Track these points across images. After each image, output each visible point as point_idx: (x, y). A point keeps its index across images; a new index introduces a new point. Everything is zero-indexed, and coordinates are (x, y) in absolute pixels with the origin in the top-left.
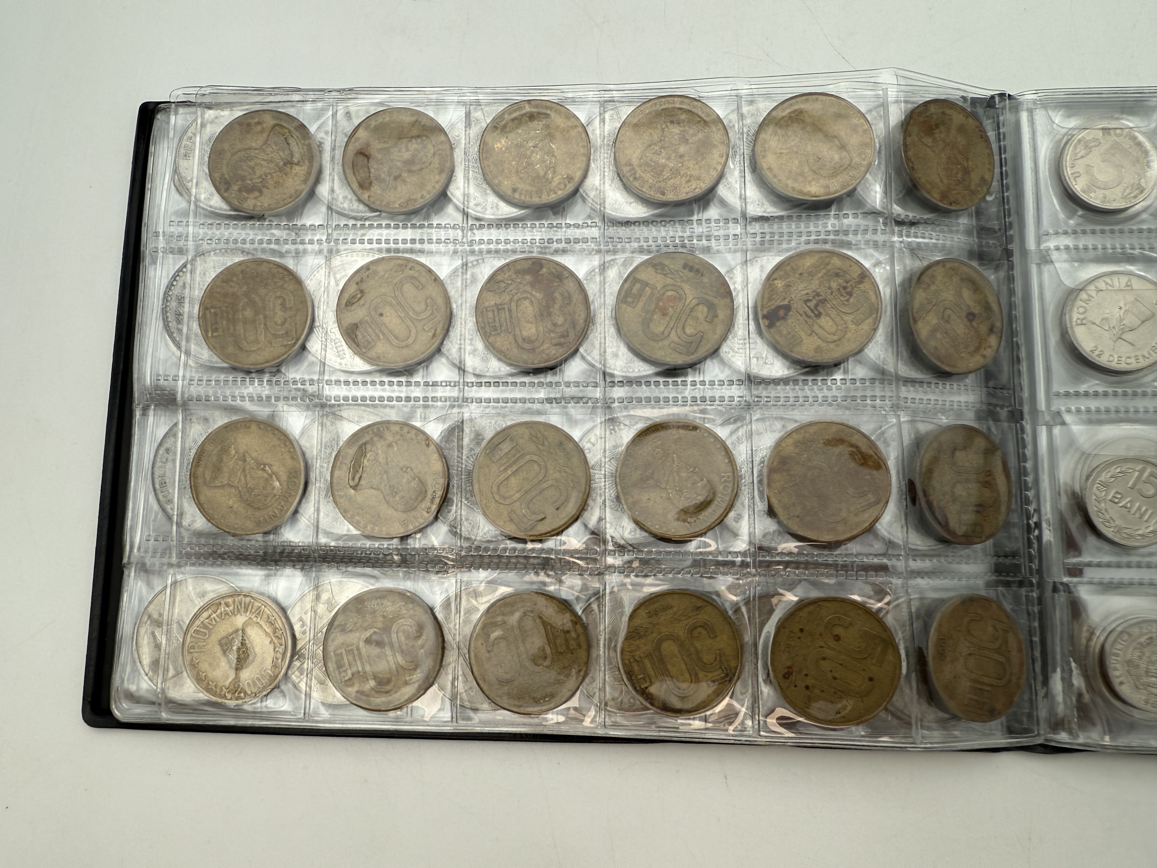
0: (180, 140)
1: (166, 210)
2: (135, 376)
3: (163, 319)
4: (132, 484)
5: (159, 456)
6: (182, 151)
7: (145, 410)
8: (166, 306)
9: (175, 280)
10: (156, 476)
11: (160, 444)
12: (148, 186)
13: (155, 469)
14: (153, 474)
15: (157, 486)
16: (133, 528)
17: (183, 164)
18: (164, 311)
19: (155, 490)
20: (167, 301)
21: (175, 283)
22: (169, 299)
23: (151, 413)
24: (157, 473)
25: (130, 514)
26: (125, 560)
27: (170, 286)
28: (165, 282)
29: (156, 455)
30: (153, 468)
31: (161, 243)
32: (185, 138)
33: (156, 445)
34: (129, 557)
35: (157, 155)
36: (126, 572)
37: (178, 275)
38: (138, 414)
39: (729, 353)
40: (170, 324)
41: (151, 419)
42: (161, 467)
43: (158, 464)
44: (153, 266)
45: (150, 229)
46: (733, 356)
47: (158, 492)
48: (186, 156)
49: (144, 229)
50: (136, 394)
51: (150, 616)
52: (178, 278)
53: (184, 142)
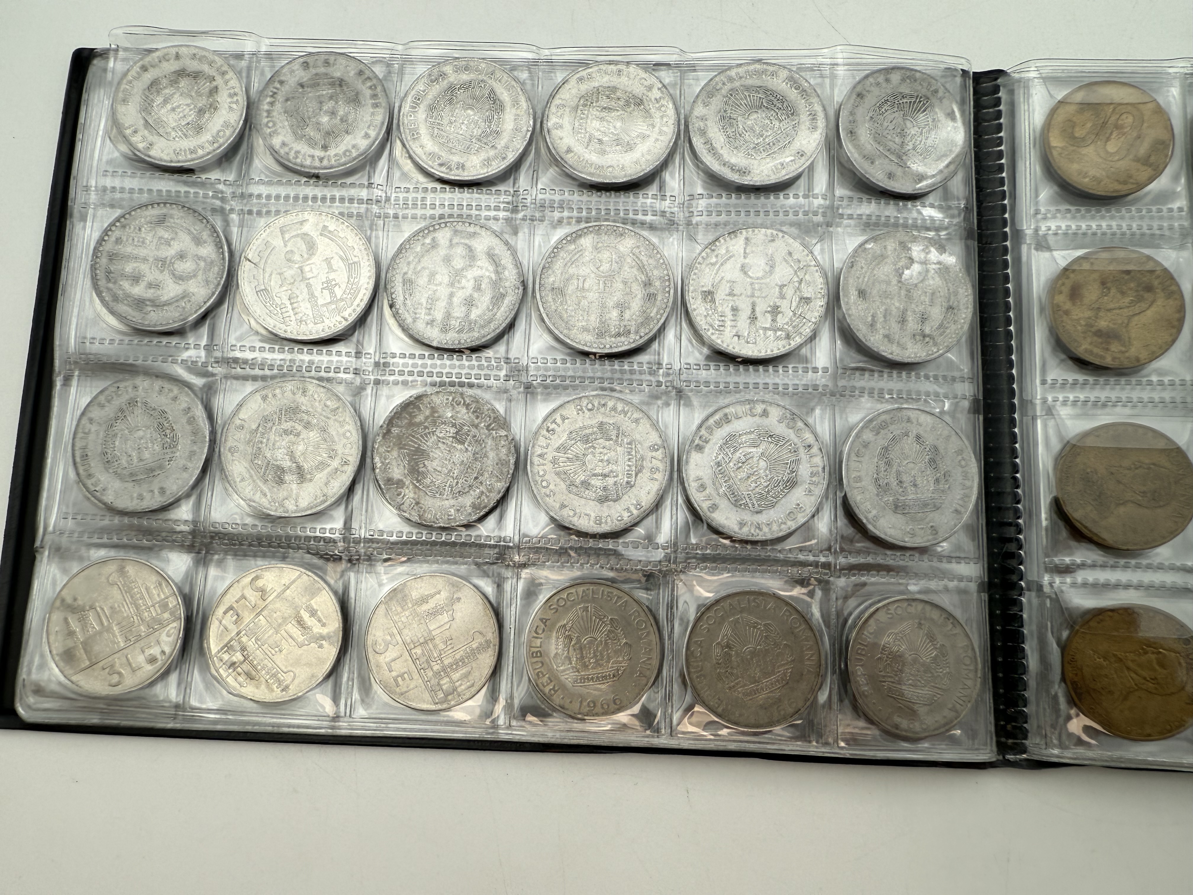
0: (119, 84)
1: (100, 159)
2: (57, 342)
3: (92, 276)
4: (49, 461)
5: (81, 426)
6: (121, 95)
7: (67, 380)
8: (96, 263)
9: (107, 235)
10: (76, 448)
11: (83, 414)
12: (79, 136)
13: (77, 440)
14: (73, 445)
15: (78, 459)
16: (48, 508)
17: (121, 109)
18: (93, 268)
19: (75, 463)
20: (97, 257)
21: (106, 238)
22: (99, 254)
23: (74, 382)
24: (79, 444)
25: (44, 495)
26: (38, 544)
27: (101, 241)
28: (96, 235)
29: (77, 425)
30: (74, 438)
31: (93, 197)
32: (125, 81)
33: (79, 413)
34: (42, 541)
35: (90, 103)
36: (38, 557)
37: (110, 230)
38: (58, 382)
39: (709, 330)
40: (99, 283)
41: (73, 390)
42: (82, 438)
43: (80, 435)
44: (82, 223)
45: (79, 183)
46: (712, 334)
47: (79, 465)
48: (124, 101)
49: (72, 182)
50: (57, 363)
51: (63, 600)
52: (110, 233)
53: (123, 86)
